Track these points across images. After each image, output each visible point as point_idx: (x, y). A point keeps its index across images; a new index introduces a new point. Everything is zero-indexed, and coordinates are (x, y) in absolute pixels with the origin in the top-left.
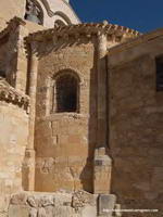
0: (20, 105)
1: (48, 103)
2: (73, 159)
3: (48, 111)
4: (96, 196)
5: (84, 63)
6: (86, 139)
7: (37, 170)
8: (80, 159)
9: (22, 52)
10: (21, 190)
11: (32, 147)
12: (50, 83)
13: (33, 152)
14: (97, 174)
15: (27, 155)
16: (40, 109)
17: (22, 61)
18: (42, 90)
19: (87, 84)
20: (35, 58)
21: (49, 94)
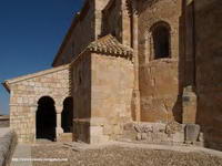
0: (126, 57)
1: (147, 53)
2: (166, 96)
3: (147, 59)
4: (183, 125)
6: (176, 79)
7: (142, 106)
8: (172, 96)
9: (125, 13)
11: (137, 88)
12: (148, 35)
13: (138, 93)
14: (185, 109)
15: (134, 95)
16: (141, 59)
17: (126, 21)
18: (142, 42)
19: (177, 31)
20: (135, 16)
21: (147, 45)
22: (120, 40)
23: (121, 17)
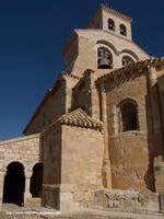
0: (96, 129)
1: (116, 126)
2: (137, 165)
3: (116, 131)
4: (157, 194)
5: (140, 92)
6: (146, 150)
7: (113, 175)
8: (143, 165)
9: (94, 91)
10: (102, 188)
11: (107, 157)
12: (116, 110)
13: (108, 161)
14: (157, 177)
15: (105, 163)
16: (111, 130)
17: (95, 98)
18: (111, 116)
19: (144, 108)
20: (104, 94)
21: (116, 118)
22: (90, 114)
23: (90, 94)
